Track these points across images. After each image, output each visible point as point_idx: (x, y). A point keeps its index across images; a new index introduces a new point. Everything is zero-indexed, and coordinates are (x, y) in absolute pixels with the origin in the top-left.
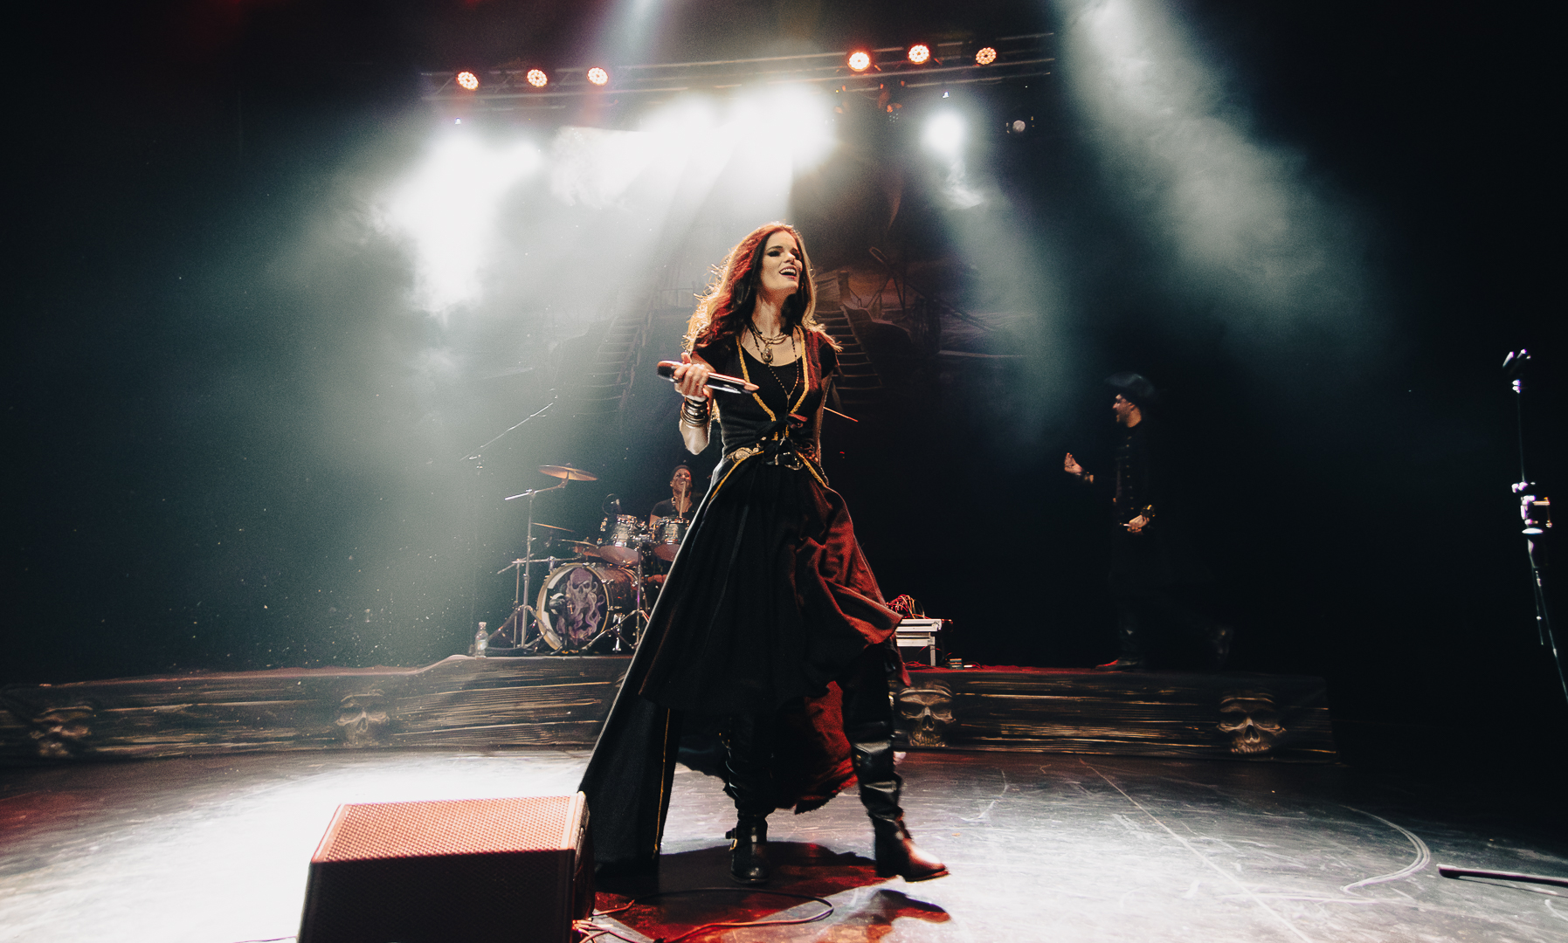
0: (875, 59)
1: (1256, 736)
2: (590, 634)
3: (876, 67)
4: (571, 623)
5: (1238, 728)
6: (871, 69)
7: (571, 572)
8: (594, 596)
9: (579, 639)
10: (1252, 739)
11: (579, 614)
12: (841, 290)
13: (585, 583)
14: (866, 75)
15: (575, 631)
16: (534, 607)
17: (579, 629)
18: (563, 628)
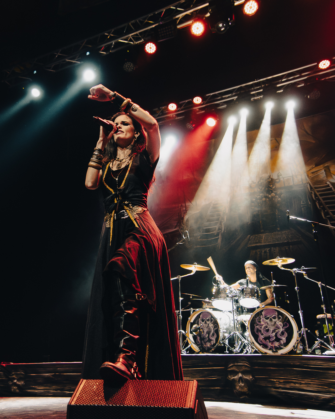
2: (212, 344)
4: (202, 339)
7: (200, 314)
8: (212, 325)
9: (207, 347)
11: (206, 334)
12: (326, 174)
13: (207, 319)
15: (205, 343)
16: (185, 331)
17: (207, 342)
18: (200, 342)
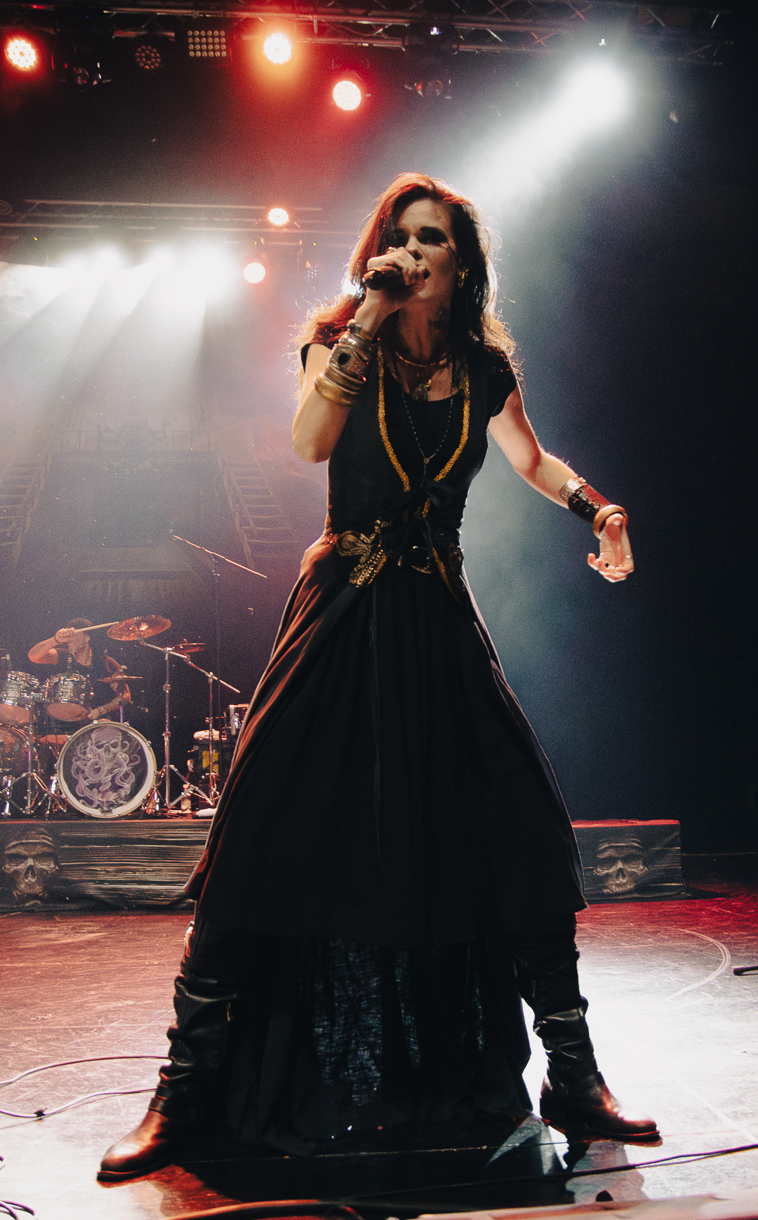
0: (295, 216)
1: (624, 876)
3: (296, 223)
5: (611, 871)
6: (289, 226)
10: (621, 879)
12: (255, 440)
14: (285, 230)
